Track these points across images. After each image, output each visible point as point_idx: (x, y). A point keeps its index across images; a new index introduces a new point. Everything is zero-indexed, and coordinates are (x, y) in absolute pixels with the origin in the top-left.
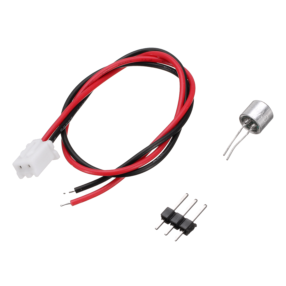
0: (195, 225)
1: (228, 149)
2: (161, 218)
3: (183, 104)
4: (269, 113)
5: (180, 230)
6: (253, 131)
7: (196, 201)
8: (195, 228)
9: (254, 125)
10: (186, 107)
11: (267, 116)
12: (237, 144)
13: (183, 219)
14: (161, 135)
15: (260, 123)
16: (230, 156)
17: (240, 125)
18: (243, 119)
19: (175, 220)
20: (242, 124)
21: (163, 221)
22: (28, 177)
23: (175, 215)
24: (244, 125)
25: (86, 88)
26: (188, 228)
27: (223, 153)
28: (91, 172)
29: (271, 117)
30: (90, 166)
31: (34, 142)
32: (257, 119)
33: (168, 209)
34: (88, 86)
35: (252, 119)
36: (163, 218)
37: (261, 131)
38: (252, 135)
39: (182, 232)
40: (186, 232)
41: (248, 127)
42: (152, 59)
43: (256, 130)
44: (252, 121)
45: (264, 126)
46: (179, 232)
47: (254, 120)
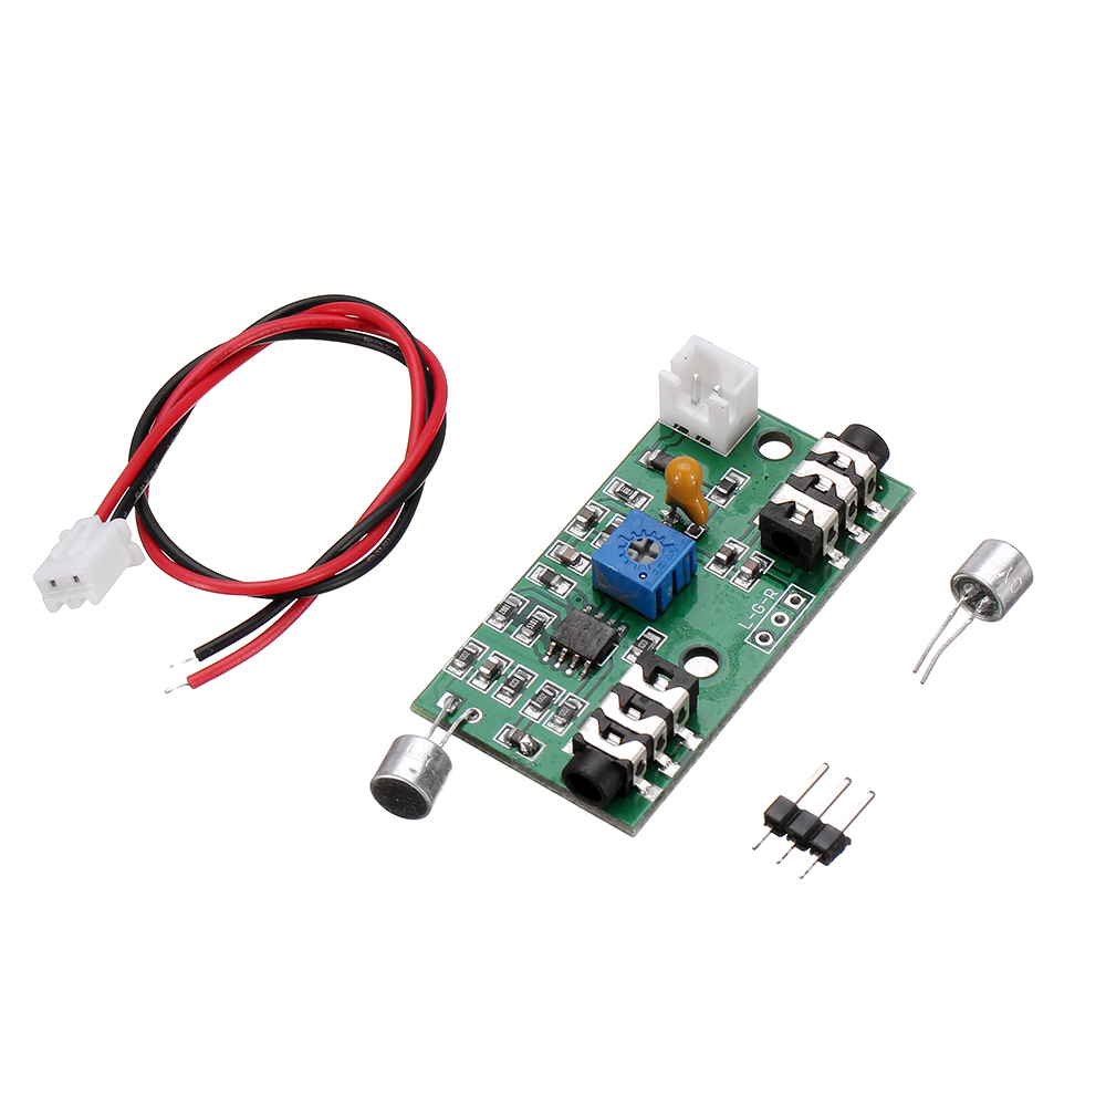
0: (847, 841)
1: (924, 657)
2: (763, 821)
3: (423, 424)
4: (1025, 571)
5: (812, 852)
6: (982, 613)
7: (848, 782)
8: (848, 847)
9: (986, 600)
10: (430, 430)
11: (1019, 579)
12: (946, 646)
13: (818, 827)
14: (381, 498)
15: (1002, 595)
16: (928, 673)
17: (951, 602)
18: (959, 584)
19: (799, 828)
20: (958, 598)
21: (768, 829)
22: (72, 605)
23: (798, 815)
24: (963, 598)
25: (181, 396)
26: (831, 848)
27: (913, 667)
28: (214, 586)
29: (1028, 581)
30: (210, 574)
31: (81, 524)
32: (996, 585)
33: (781, 801)
34: (186, 391)
35: (982, 586)
36: (769, 821)
37: (1003, 615)
38: (980, 624)
39: (815, 857)
40: (826, 857)
41: (971, 604)
42: (334, 322)
43: (991, 613)
44: (983, 591)
45: (1011, 603)
46: (807, 857)
47: (987, 588)
